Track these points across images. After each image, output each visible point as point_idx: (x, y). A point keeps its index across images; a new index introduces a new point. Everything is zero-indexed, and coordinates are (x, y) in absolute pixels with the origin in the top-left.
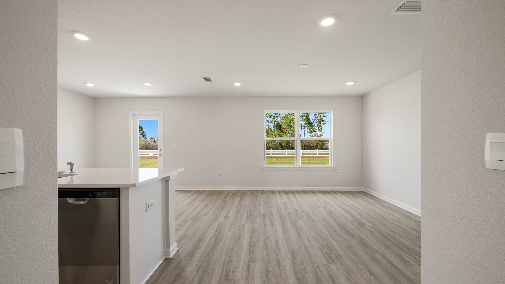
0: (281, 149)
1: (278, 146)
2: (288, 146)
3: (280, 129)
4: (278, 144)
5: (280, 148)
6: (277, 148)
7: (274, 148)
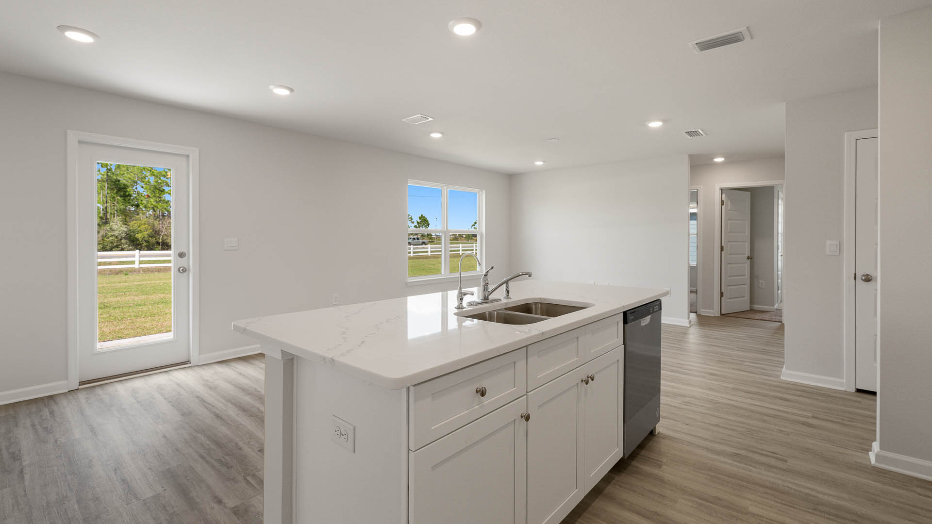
0: (130, 250)
1: (123, 241)
2: (153, 240)
3: (121, 196)
4: (124, 235)
5: (129, 246)
6: (117, 246)
7: (108, 247)
